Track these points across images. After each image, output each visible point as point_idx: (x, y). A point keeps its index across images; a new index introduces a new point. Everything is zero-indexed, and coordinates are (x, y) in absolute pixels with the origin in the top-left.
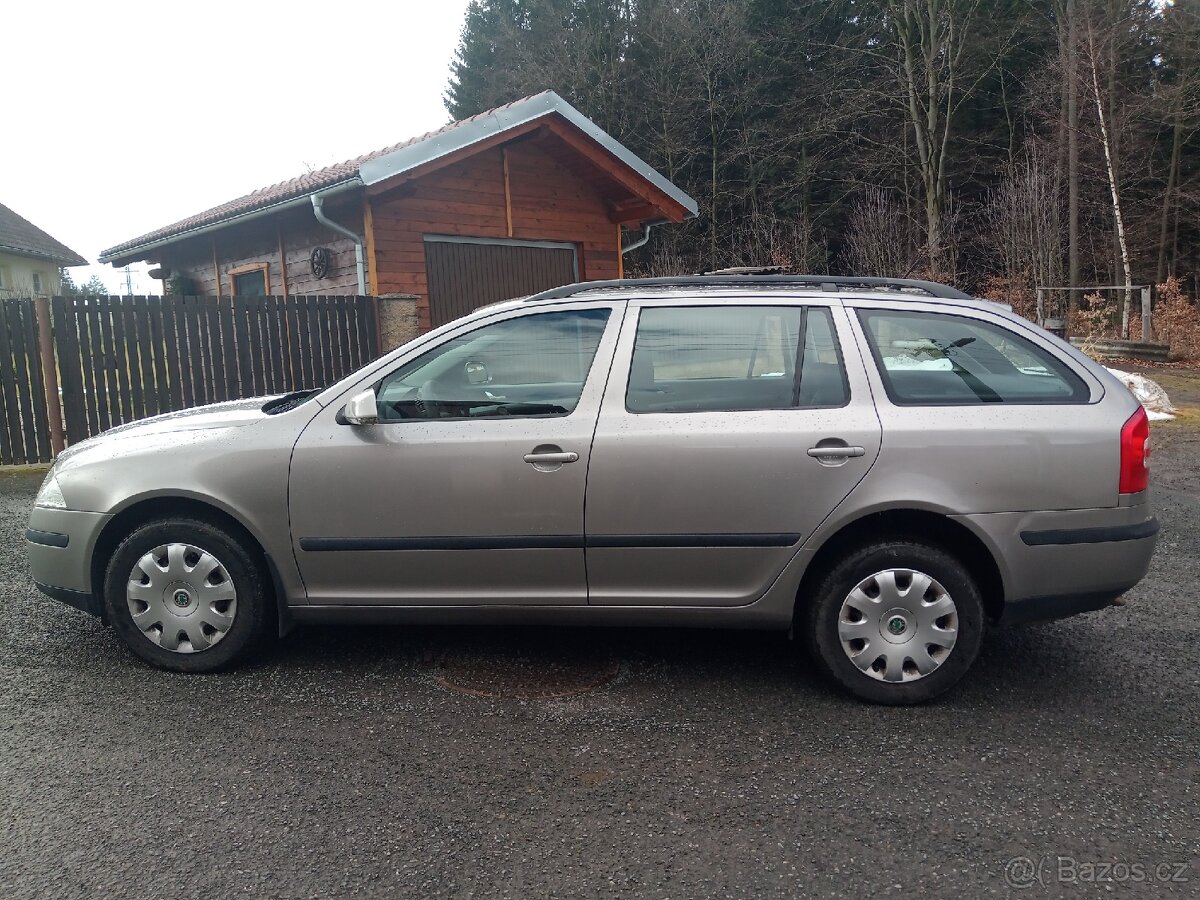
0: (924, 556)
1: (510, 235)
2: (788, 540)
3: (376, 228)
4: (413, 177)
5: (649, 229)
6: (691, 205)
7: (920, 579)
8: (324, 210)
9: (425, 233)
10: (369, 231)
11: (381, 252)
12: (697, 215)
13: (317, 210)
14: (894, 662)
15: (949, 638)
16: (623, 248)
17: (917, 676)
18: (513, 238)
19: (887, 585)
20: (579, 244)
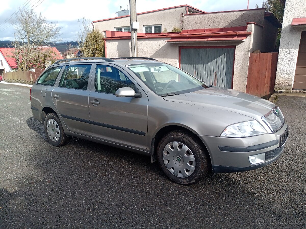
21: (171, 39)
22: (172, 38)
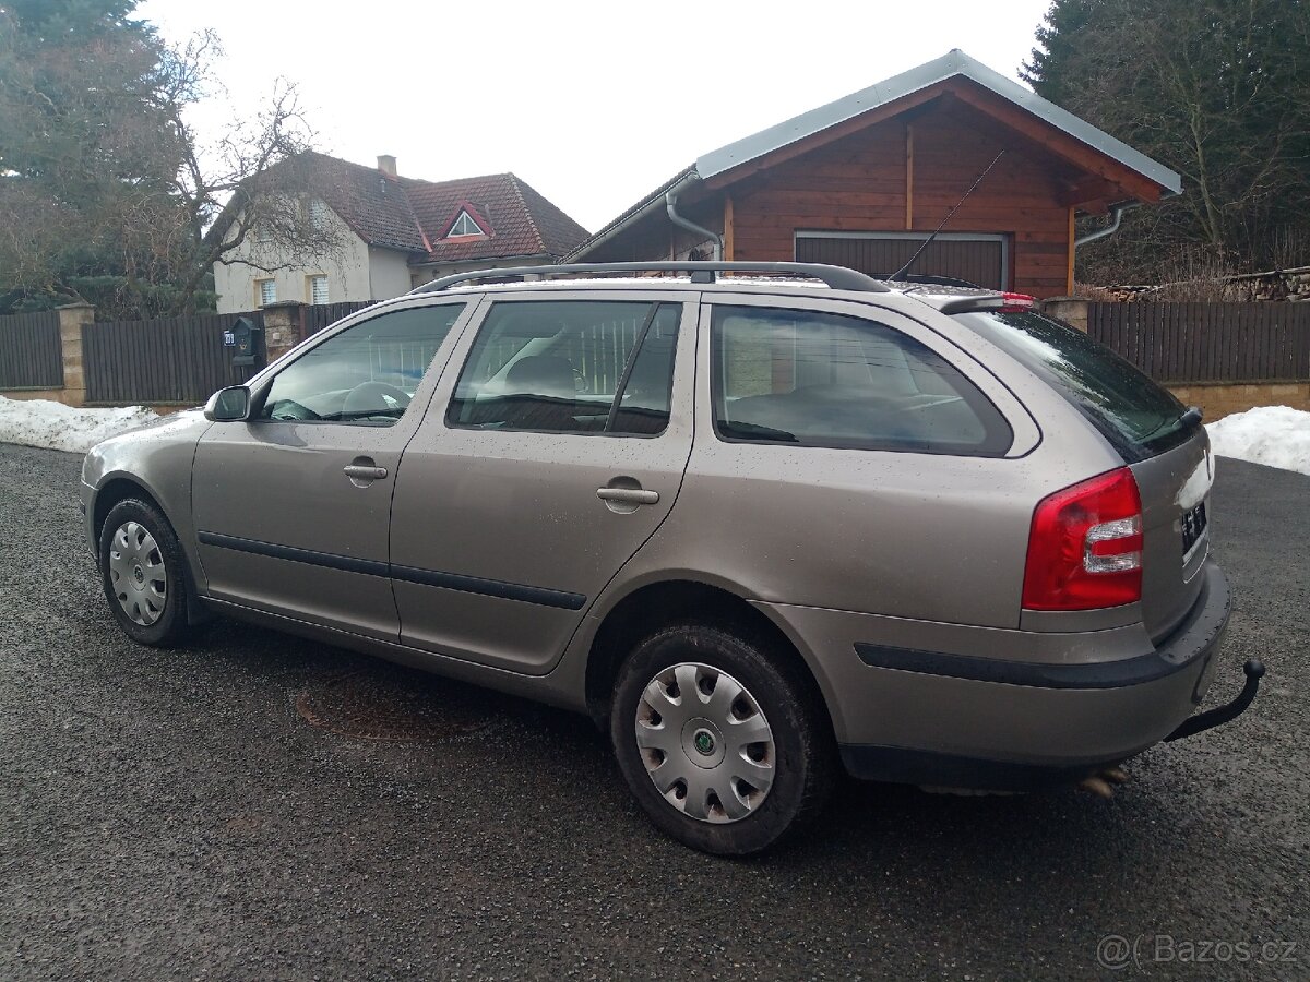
0: (729, 653)
1: (909, 227)
2: (574, 603)
3: (736, 225)
4: (765, 167)
5: (1120, 212)
6: (1170, 180)
7: (729, 684)
8: (677, 209)
9: (796, 230)
10: (728, 229)
11: (741, 252)
12: (1178, 191)
13: (670, 208)
14: (697, 792)
15: (762, 777)
16: (1076, 239)
17: (724, 819)
18: (912, 231)
19: (687, 683)
20: (1010, 235)
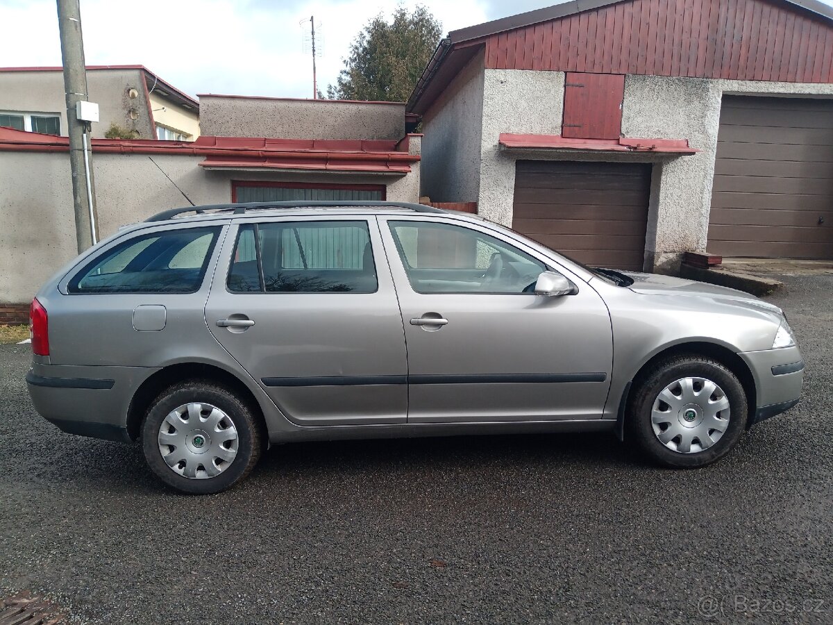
21: (208, 160)
22: (210, 156)
